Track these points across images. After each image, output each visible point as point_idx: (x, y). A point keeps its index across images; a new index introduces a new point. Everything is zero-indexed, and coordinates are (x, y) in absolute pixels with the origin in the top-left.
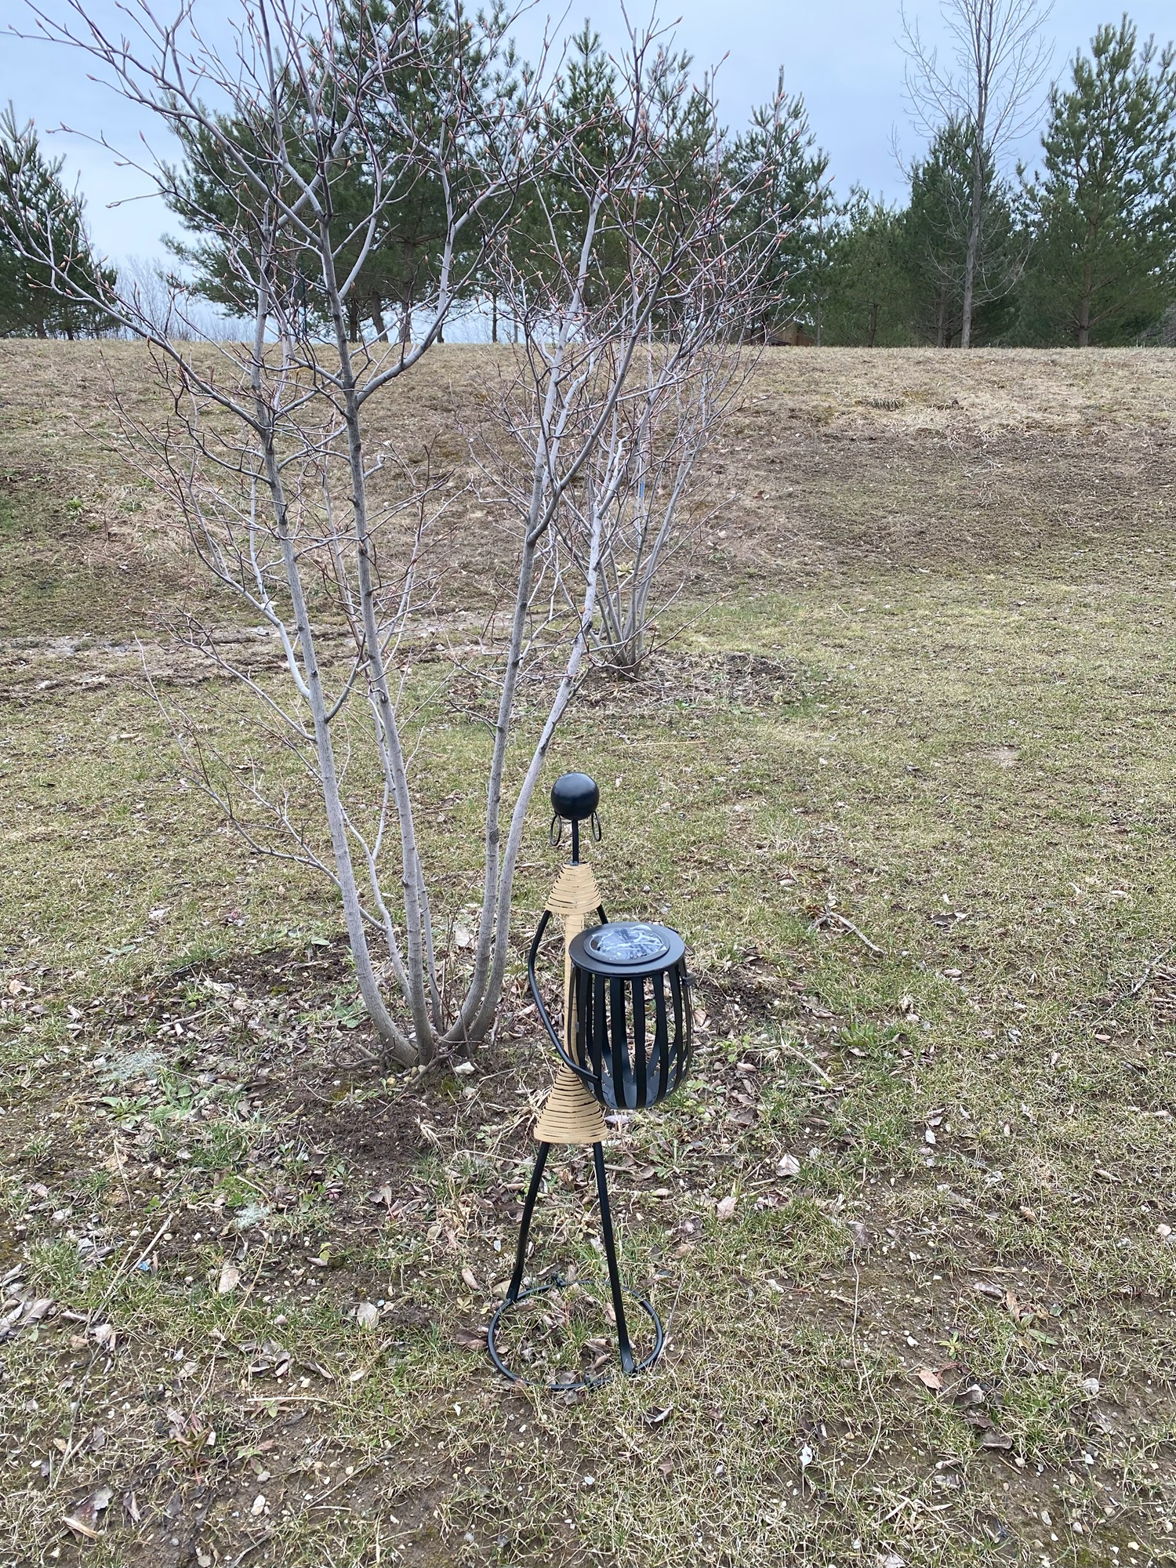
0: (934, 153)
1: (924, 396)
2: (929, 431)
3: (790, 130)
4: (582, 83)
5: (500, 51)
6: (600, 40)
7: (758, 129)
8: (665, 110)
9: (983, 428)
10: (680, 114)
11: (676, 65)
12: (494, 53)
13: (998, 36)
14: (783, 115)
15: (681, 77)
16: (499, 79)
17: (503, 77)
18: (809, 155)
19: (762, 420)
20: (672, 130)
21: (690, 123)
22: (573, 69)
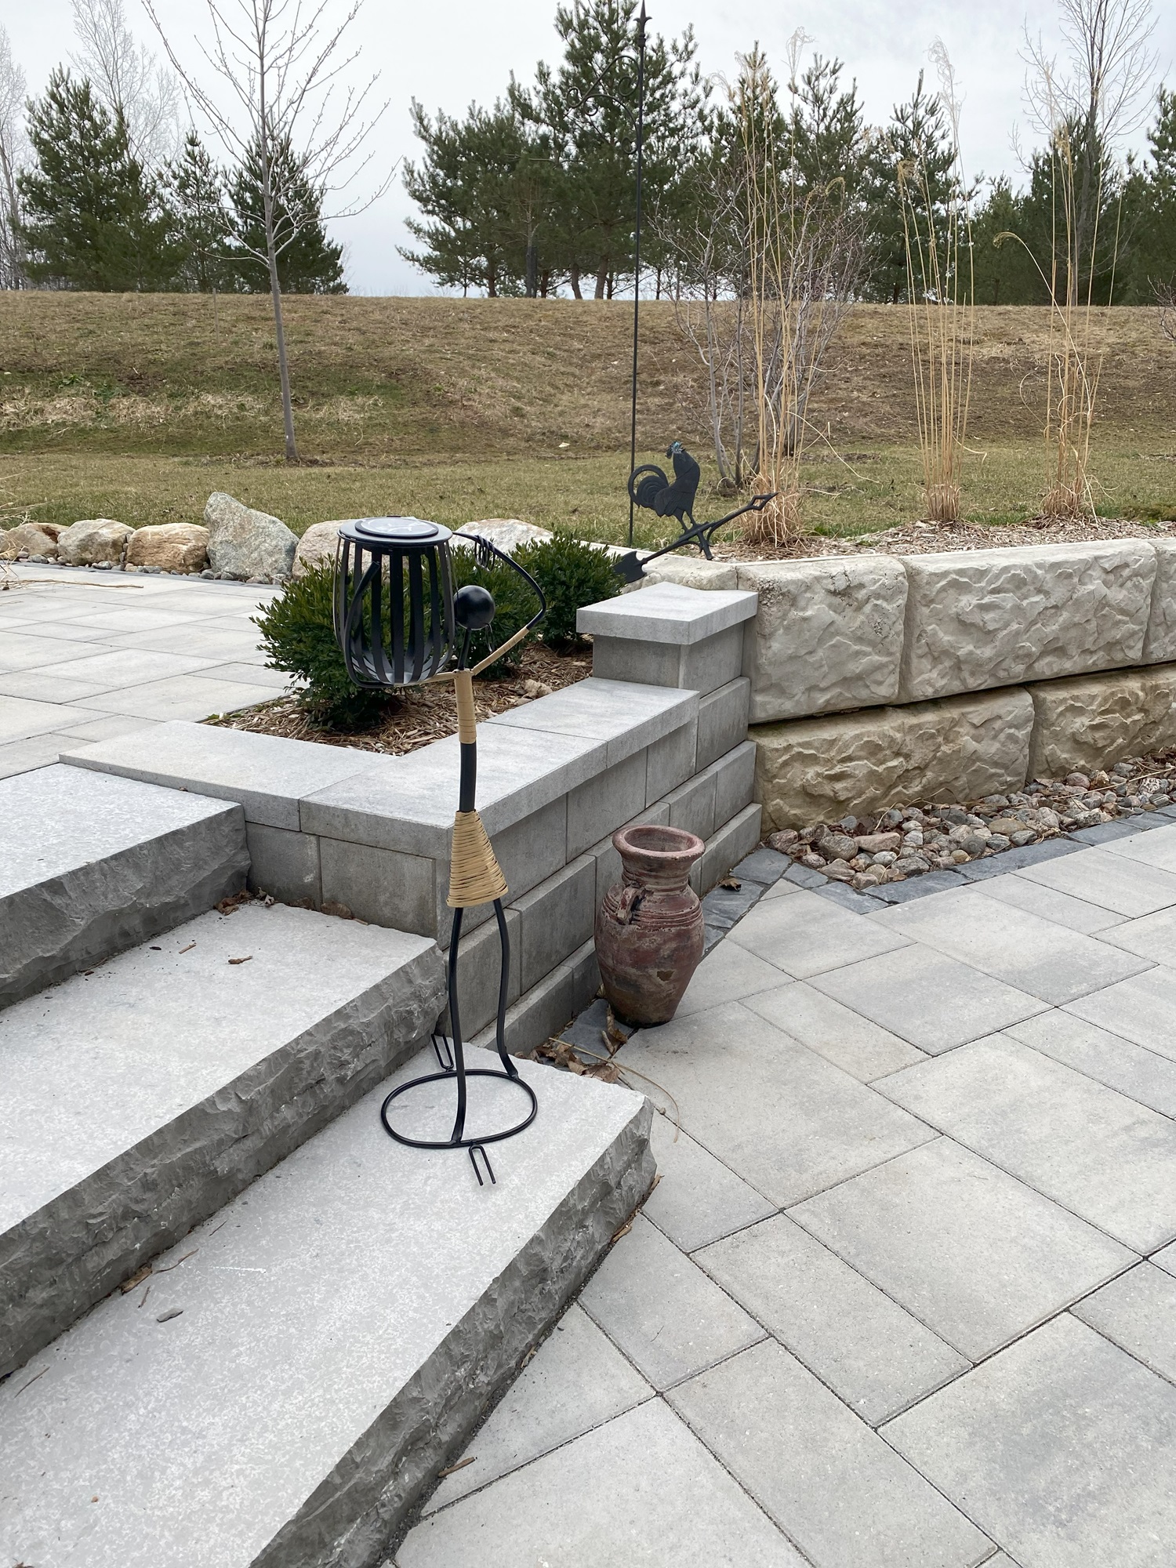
0: (1053, 146)
1: (999, 336)
2: (998, 358)
3: (926, 127)
4: (749, 93)
5: (688, 72)
6: (766, 58)
7: (898, 125)
8: (816, 109)
9: (1037, 356)
10: (830, 113)
11: (828, 71)
12: (683, 74)
13: (1109, 47)
14: (921, 112)
15: (832, 81)
16: (685, 94)
17: (689, 92)
18: (942, 147)
19: (880, 350)
20: (822, 126)
21: (838, 120)
22: (743, 82)
